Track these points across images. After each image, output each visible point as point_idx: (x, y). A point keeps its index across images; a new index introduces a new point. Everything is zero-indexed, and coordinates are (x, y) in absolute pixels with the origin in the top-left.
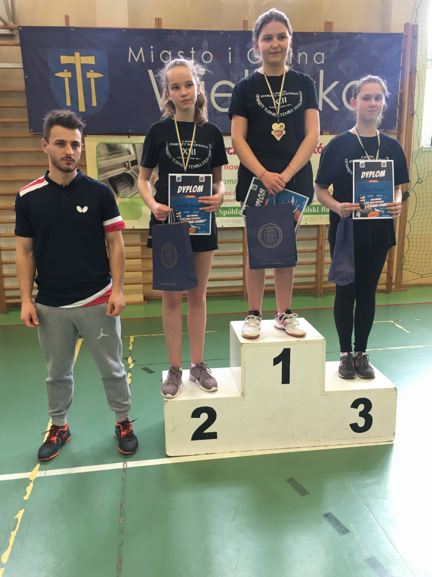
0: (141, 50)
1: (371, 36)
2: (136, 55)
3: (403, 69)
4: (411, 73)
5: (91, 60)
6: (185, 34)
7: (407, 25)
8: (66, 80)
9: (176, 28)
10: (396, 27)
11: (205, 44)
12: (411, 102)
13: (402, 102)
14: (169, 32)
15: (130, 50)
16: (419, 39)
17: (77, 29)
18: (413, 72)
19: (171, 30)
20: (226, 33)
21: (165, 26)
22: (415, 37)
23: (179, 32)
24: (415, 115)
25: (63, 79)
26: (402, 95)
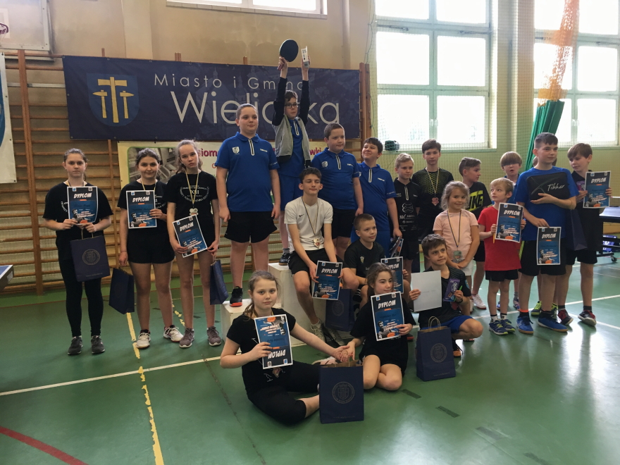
0: (165, 76)
1: (338, 72)
2: (161, 80)
3: (361, 94)
4: (367, 98)
5: (124, 83)
6: (199, 66)
7: (361, 64)
8: (103, 98)
9: (192, 61)
10: (354, 65)
11: (215, 73)
12: (369, 118)
13: (362, 118)
14: (187, 64)
15: (156, 76)
16: (371, 74)
17: (111, 59)
18: (368, 97)
19: (188, 63)
20: (231, 66)
21: (184, 59)
22: (368, 72)
23: (194, 64)
24: (372, 128)
25: (100, 98)
26: (362, 113)
